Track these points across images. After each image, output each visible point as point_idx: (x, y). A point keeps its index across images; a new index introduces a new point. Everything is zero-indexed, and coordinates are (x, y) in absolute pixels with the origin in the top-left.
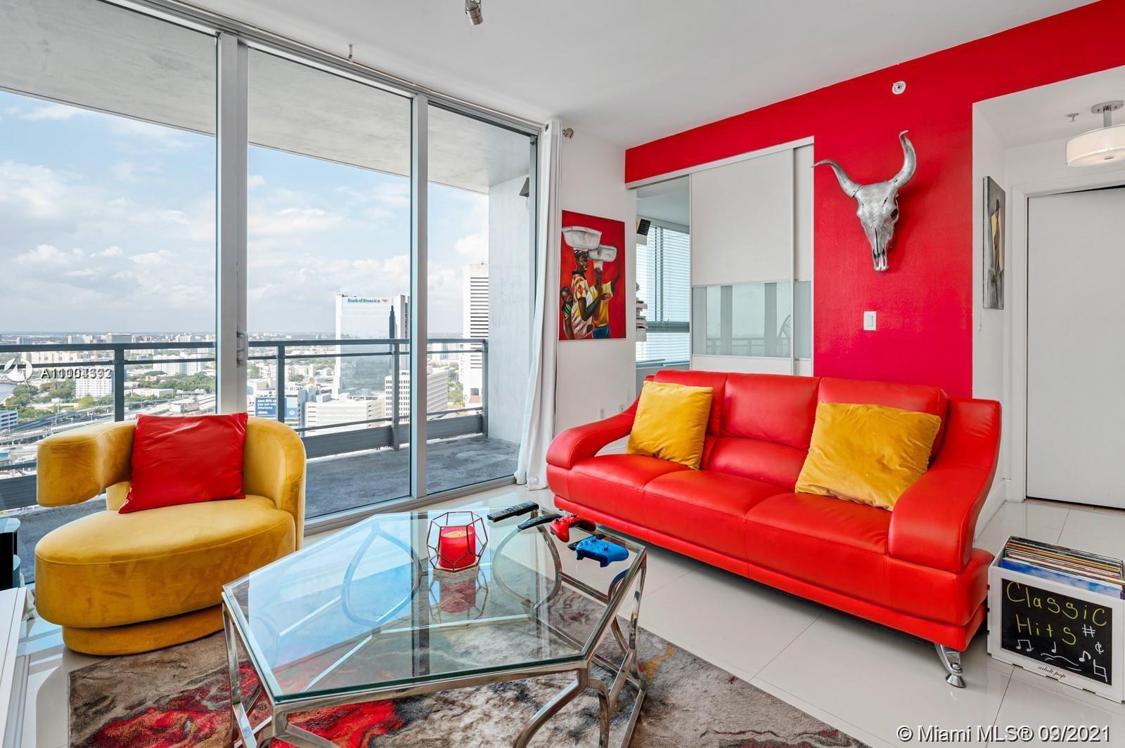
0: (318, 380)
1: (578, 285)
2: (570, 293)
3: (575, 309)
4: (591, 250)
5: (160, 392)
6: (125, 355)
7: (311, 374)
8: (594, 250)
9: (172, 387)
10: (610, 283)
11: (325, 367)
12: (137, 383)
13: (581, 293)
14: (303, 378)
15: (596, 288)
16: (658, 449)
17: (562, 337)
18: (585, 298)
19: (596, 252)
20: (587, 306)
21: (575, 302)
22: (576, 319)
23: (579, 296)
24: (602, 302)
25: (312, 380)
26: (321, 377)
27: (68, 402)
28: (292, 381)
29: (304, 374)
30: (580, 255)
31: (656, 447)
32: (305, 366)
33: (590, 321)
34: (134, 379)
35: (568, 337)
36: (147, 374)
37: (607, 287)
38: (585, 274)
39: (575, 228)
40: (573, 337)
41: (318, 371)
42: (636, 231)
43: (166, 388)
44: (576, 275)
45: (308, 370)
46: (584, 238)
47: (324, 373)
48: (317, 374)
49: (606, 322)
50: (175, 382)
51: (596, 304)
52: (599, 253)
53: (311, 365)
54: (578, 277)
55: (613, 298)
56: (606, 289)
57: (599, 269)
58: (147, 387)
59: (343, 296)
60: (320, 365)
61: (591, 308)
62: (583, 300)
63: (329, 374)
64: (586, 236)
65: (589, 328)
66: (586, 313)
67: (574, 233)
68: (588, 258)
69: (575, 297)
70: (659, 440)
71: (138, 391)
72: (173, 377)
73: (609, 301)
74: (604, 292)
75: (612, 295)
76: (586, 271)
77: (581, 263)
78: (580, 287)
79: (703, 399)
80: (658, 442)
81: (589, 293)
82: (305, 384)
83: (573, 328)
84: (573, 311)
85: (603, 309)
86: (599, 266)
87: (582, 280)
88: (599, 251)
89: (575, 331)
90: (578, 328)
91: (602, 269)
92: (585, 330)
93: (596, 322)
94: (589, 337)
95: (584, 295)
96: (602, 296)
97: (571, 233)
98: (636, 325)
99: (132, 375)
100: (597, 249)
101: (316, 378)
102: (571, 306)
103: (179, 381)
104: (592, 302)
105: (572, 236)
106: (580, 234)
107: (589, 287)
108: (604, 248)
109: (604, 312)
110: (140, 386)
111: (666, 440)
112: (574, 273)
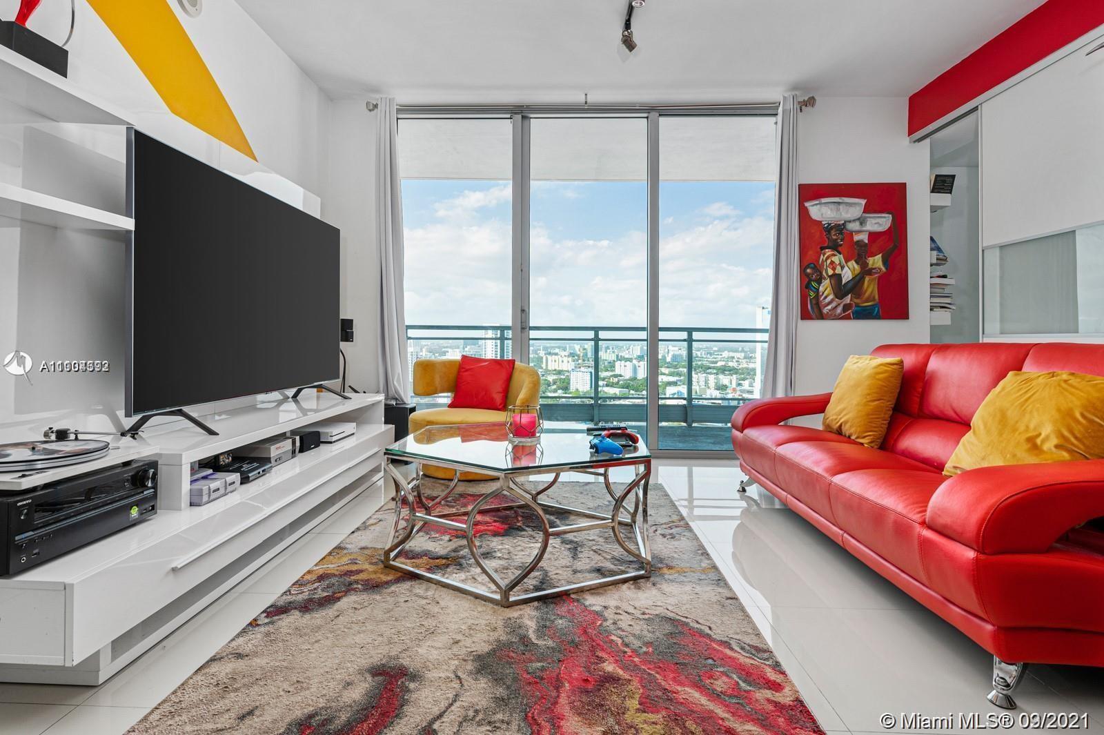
0: (740, 390)
1: (829, 261)
2: (818, 269)
3: (826, 287)
4: (850, 222)
5: (620, 391)
6: (506, 334)
7: (734, 385)
8: (854, 221)
9: (627, 388)
10: (880, 255)
11: (747, 379)
12: (605, 383)
13: (834, 269)
14: (727, 388)
15: (857, 263)
16: (839, 423)
17: (805, 315)
18: (840, 275)
19: (858, 223)
20: (843, 282)
21: (825, 279)
22: (826, 297)
23: (830, 272)
24: (867, 279)
25: (734, 390)
26: (743, 388)
27: (566, 393)
28: (717, 389)
29: (728, 384)
30: (832, 228)
31: (837, 423)
32: (729, 377)
33: (848, 299)
34: (603, 379)
35: (814, 316)
36: (612, 376)
37: (876, 261)
38: (840, 249)
39: (824, 200)
40: (821, 317)
41: (741, 382)
42: (929, 190)
43: (623, 388)
44: (827, 250)
45: (731, 380)
46: (838, 210)
47: (746, 384)
48: (740, 385)
49: (874, 300)
50: (629, 383)
51: (857, 282)
52: (861, 224)
53: (734, 376)
54: (828, 252)
55: (885, 273)
56: (874, 263)
57: (862, 241)
58: (611, 386)
59: (763, 308)
60: (742, 376)
61: (850, 285)
62: (837, 278)
63: (751, 385)
64: (841, 207)
65: (846, 308)
66: (840, 290)
67: (823, 205)
68: (844, 231)
69: (824, 274)
70: (840, 415)
71: (606, 389)
72: (628, 380)
73: (880, 278)
74: (870, 266)
75: (884, 269)
76: (841, 245)
77: (834, 237)
78: (832, 263)
79: (886, 371)
80: (839, 417)
81: (846, 268)
82: (728, 393)
83: (822, 308)
84: (821, 289)
85: (868, 287)
86: (864, 237)
87: (835, 255)
88: (862, 221)
89: (825, 310)
90: (829, 307)
91: (867, 241)
92: (839, 310)
93: (856, 301)
94: (847, 318)
95: (838, 271)
96: (866, 271)
97: (818, 206)
98: (929, 305)
99: (602, 376)
100: (859, 219)
101: (738, 388)
102: (819, 282)
103: (632, 383)
104: (851, 278)
105: (819, 210)
106: (832, 206)
107: (846, 263)
108: (870, 217)
109: (870, 290)
110: (607, 385)
111: (845, 415)
112: (822, 248)
